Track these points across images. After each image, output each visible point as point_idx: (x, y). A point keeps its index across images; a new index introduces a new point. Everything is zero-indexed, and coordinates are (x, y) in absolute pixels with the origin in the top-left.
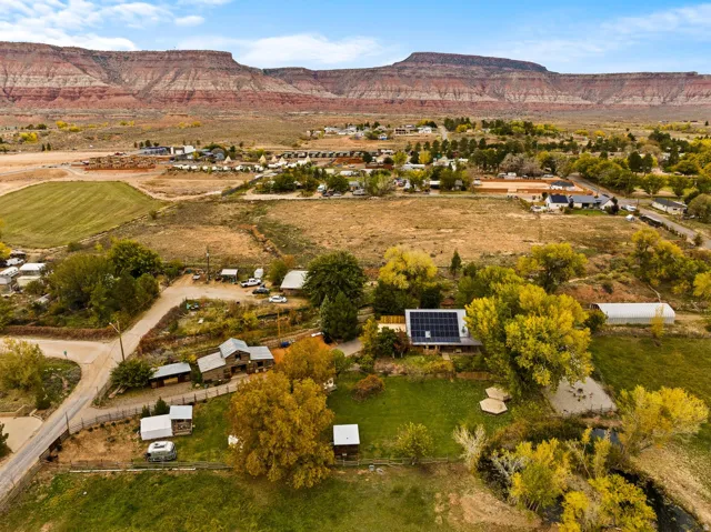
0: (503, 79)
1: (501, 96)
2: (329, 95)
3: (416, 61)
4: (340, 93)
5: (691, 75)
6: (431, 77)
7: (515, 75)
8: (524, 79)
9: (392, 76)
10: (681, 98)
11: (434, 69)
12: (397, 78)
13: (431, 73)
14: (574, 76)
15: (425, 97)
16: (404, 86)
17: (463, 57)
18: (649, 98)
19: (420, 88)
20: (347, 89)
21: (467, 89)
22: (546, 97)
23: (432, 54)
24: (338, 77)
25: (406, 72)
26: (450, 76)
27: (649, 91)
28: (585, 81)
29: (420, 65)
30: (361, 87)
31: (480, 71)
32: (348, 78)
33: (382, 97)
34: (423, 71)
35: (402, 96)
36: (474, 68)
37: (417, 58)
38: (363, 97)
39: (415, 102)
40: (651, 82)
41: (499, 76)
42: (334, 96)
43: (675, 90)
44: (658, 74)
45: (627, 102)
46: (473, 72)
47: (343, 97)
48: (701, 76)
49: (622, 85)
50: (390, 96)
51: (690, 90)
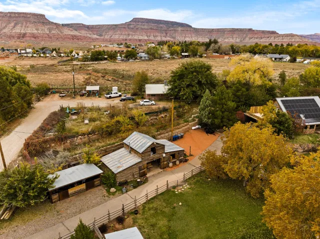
0: (175, 30)
1: (174, 38)
2: (95, 36)
3: (135, 22)
4: (101, 35)
5: (250, 30)
6: (142, 29)
7: (180, 29)
8: (184, 30)
9: (125, 28)
10: (247, 39)
11: (144, 25)
12: (127, 29)
13: (143, 27)
14: (205, 29)
15: (141, 38)
16: (131, 33)
17: (156, 20)
18: (235, 39)
19: (138, 33)
20: (104, 34)
21: (159, 35)
22: (193, 38)
23: (142, 19)
24: (99, 28)
25: (132, 26)
26: (151, 29)
27: (235, 36)
28: (209, 31)
29: (137, 23)
30: (111, 33)
31: (164, 27)
32: (104, 29)
33: (121, 38)
34: (139, 26)
35: (130, 37)
36: (161, 25)
37: (136, 20)
38: (112, 37)
39: (136, 40)
40: (236, 33)
41: (173, 29)
42: (98, 37)
43: (245, 35)
44: (238, 29)
45: (226, 40)
46: (161, 27)
47: (102, 37)
48: (254, 30)
49: (224, 33)
50: (125, 37)
51: (250, 36)
